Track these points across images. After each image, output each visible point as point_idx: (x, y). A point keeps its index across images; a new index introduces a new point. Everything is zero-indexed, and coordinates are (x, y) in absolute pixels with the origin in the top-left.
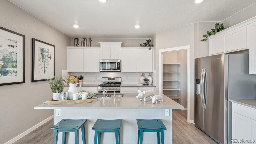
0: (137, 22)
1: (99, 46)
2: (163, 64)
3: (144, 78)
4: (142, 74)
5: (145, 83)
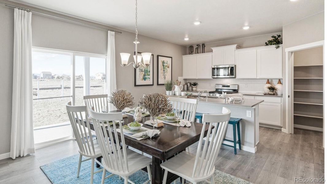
0: (246, 24)
1: (212, 51)
2: (294, 67)
3: (269, 85)
4: (268, 80)
5: (270, 93)
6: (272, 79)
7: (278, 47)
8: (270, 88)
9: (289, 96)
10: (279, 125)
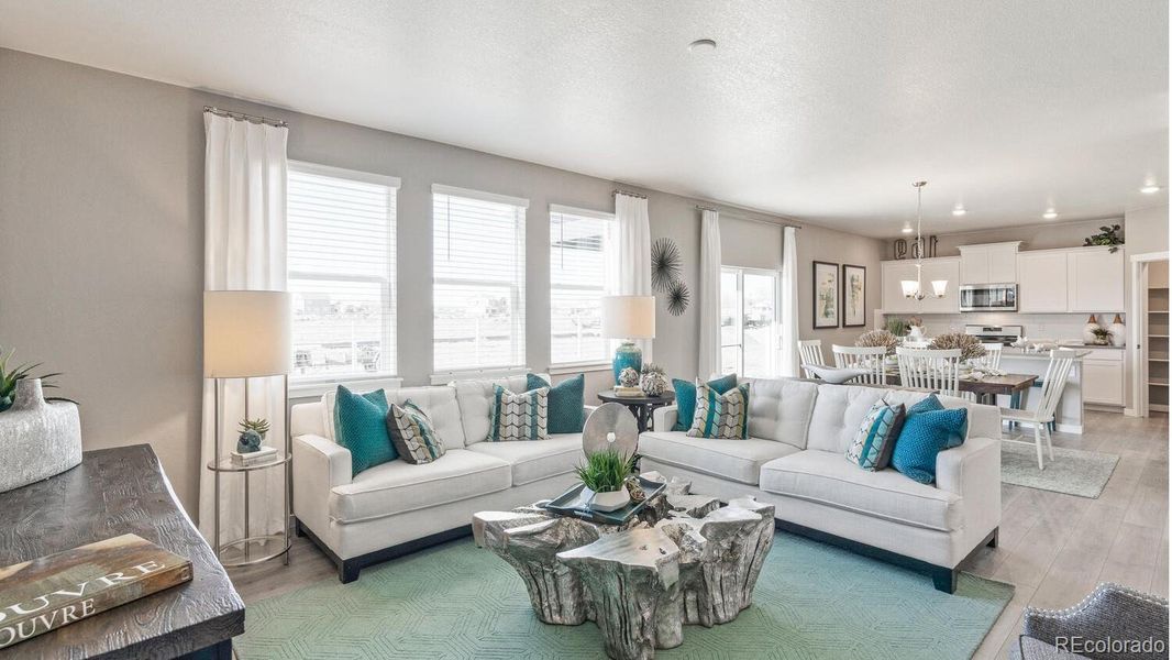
1: (958, 253)
2: (1150, 290)
3: (1095, 327)
4: (1093, 316)
5: (1098, 341)
6: (1100, 315)
7: (1115, 250)
8: (1097, 333)
9: (1139, 346)
10: (1119, 403)
